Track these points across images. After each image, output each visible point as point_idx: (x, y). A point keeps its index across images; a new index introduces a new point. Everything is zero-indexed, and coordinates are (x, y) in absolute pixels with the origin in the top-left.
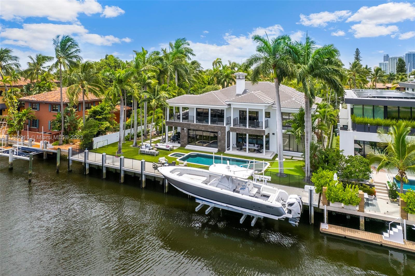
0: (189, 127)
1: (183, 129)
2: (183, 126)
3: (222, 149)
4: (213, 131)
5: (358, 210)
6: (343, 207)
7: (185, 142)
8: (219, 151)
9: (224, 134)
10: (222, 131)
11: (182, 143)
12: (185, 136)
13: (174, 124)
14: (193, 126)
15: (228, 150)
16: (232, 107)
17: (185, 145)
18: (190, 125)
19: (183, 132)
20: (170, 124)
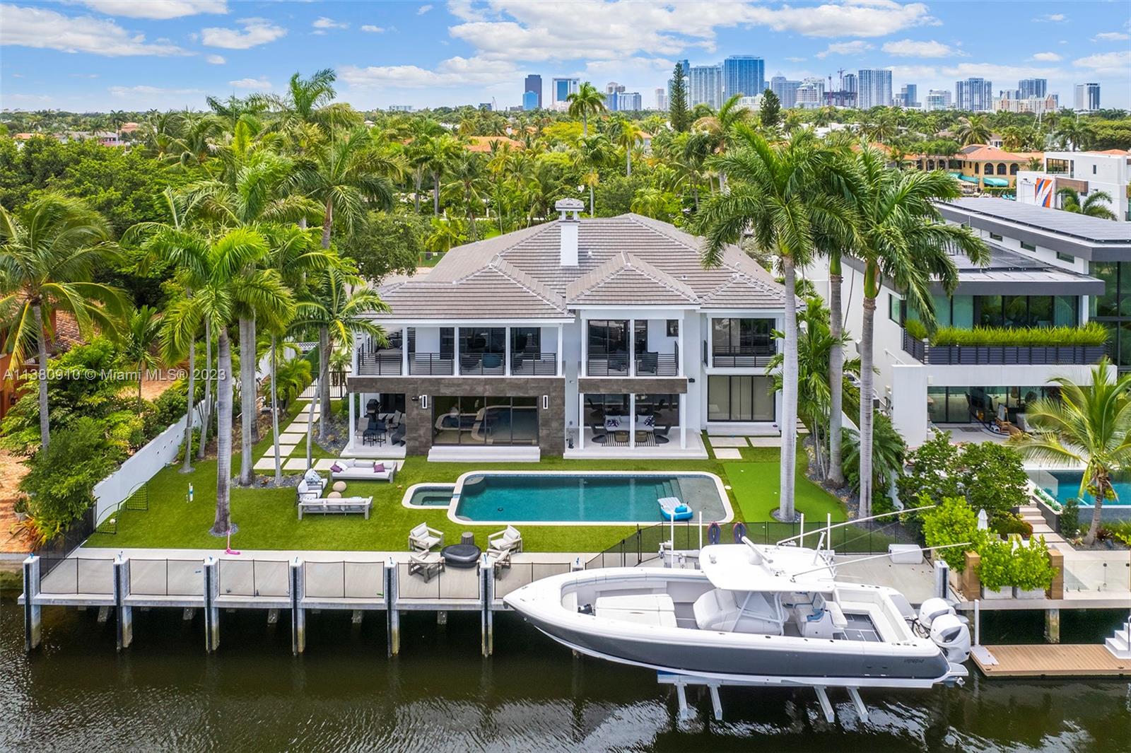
0: (438, 390)
1: (417, 400)
2: (416, 390)
3: (551, 446)
4: (521, 395)
5: (1049, 595)
6: (1014, 594)
7: (424, 440)
8: (543, 454)
9: (559, 401)
10: (554, 394)
11: (412, 443)
12: (422, 419)
13: (379, 384)
14: (453, 385)
15: (571, 446)
16: (584, 318)
17: (422, 449)
18: (439, 383)
19: (417, 408)
20: (365, 386)
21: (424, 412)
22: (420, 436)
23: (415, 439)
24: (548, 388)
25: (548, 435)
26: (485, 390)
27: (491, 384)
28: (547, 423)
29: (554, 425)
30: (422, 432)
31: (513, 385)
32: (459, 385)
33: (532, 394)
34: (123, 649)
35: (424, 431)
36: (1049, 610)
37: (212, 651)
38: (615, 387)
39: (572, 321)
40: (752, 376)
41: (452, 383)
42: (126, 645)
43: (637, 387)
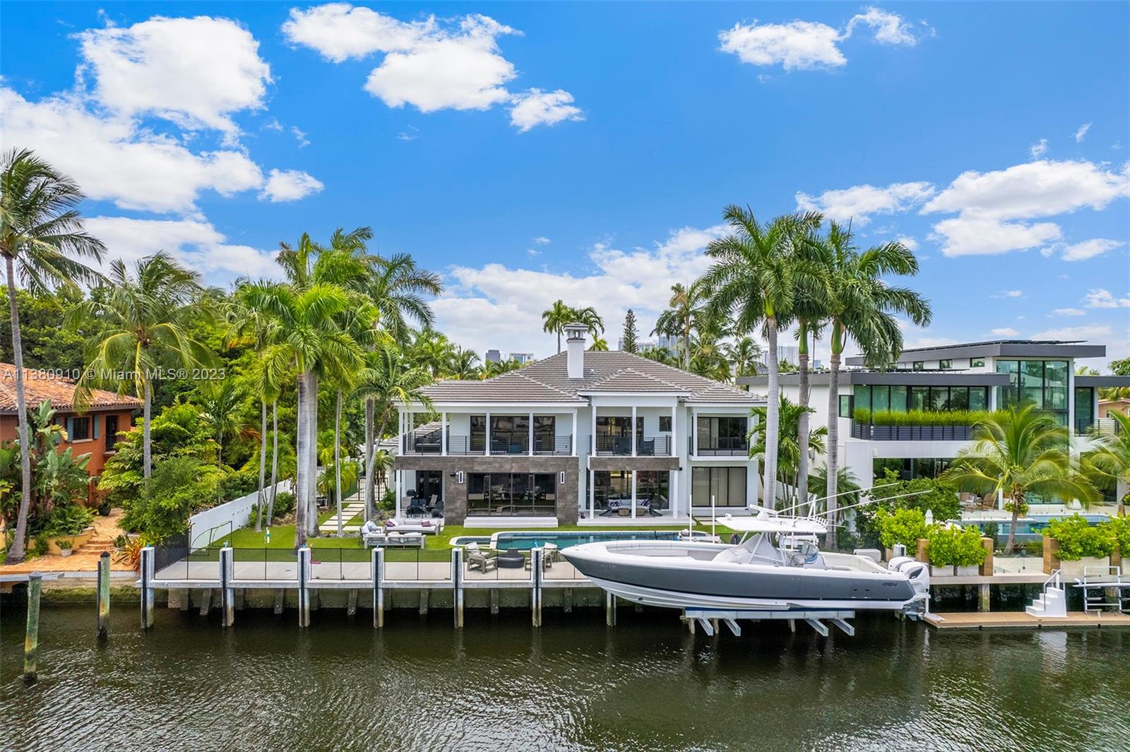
0: (472, 468)
1: (454, 475)
2: (453, 467)
3: (566, 516)
4: (542, 471)
5: (982, 572)
6: (955, 574)
7: (460, 511)
8: (561, 523)
9: (574, 477)
10: (569, 471)
11: (449, 514)
12: (459, 493)
13: (422, 462)
14: (485, 463)
15: (583, 517)
16: (595, 404)
17: (458, 519)
18: (474, 462)
19: (454, 483)
20: (410, 464)
21: (460, 487)
22: (456, 508)
23: (452, 510)
24: (565, 465)
25: (564, 507)
26: (512, 468)
27: (517, 462)
28: (563, 496)
29: (570, 497)
30: (458, 504)
31: (536, 463)
32: (490, 463)
33: (550, 471)
34: (226, 627)
35: (461, 504)
36: (981, 585)
37: (304, 627)
38: (620, 464)
39: (586, 405)
40: (728, 468)
41: (483, 462)
42: (229, 624)
43: (638, 465)
